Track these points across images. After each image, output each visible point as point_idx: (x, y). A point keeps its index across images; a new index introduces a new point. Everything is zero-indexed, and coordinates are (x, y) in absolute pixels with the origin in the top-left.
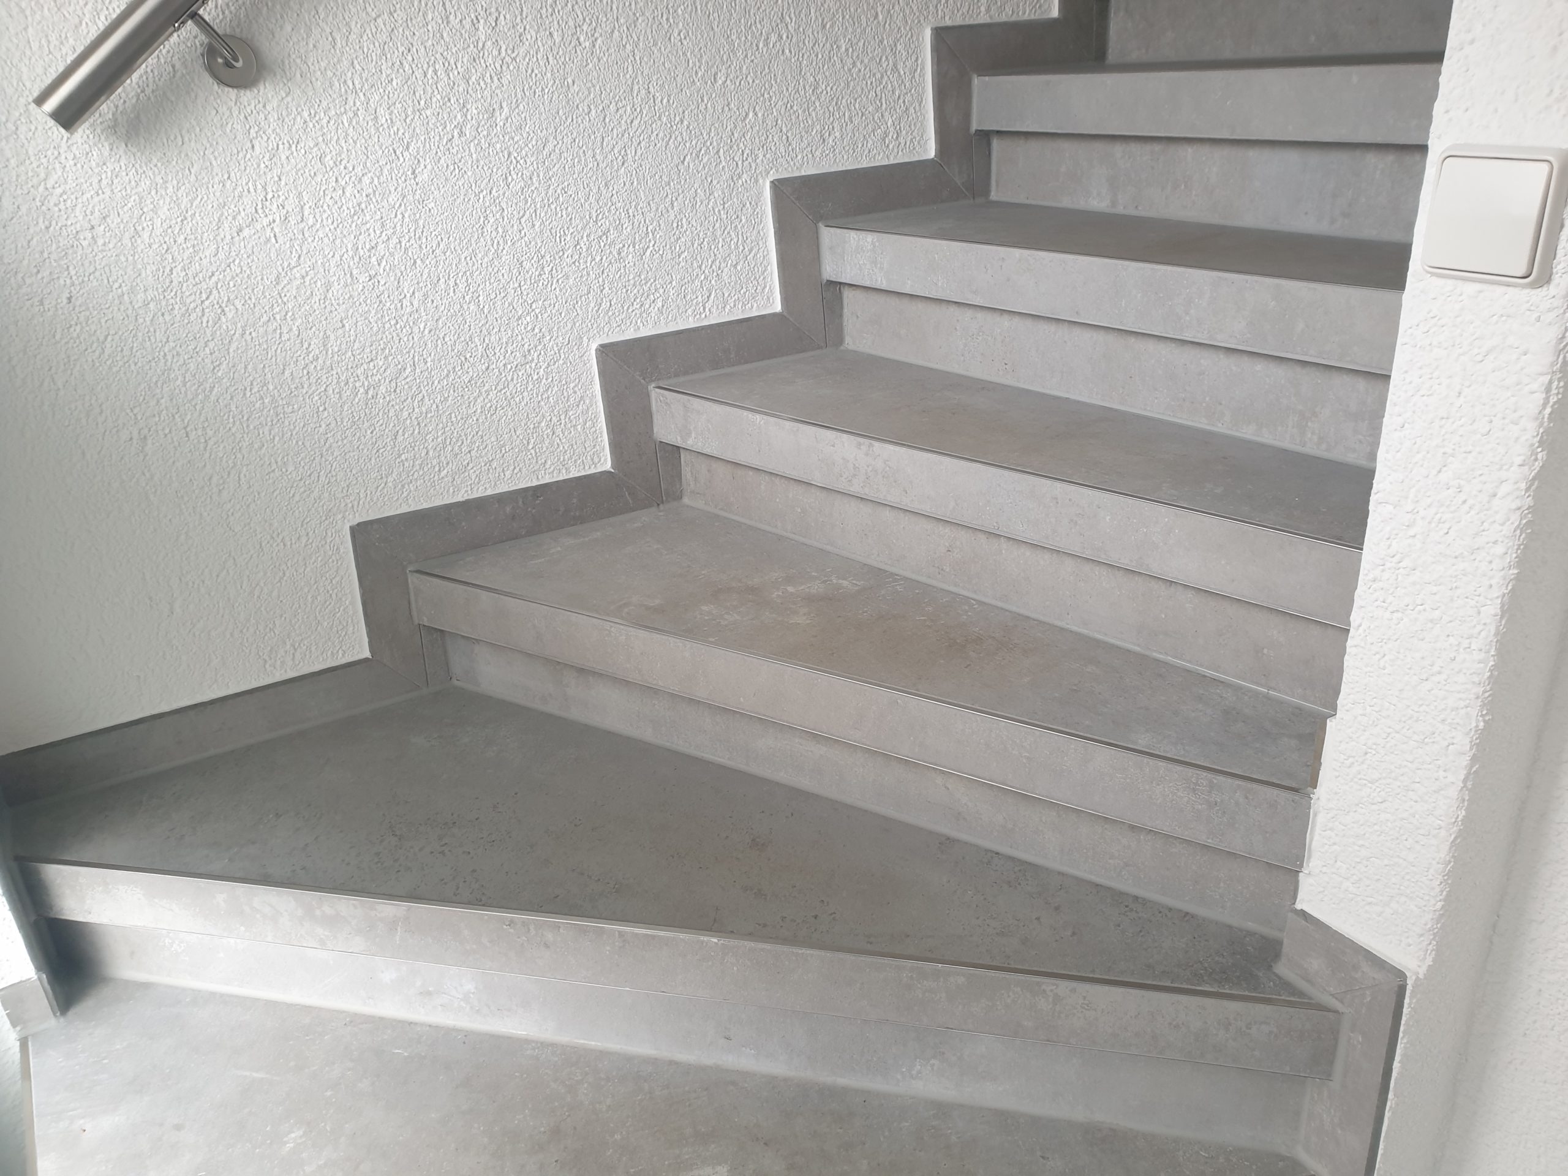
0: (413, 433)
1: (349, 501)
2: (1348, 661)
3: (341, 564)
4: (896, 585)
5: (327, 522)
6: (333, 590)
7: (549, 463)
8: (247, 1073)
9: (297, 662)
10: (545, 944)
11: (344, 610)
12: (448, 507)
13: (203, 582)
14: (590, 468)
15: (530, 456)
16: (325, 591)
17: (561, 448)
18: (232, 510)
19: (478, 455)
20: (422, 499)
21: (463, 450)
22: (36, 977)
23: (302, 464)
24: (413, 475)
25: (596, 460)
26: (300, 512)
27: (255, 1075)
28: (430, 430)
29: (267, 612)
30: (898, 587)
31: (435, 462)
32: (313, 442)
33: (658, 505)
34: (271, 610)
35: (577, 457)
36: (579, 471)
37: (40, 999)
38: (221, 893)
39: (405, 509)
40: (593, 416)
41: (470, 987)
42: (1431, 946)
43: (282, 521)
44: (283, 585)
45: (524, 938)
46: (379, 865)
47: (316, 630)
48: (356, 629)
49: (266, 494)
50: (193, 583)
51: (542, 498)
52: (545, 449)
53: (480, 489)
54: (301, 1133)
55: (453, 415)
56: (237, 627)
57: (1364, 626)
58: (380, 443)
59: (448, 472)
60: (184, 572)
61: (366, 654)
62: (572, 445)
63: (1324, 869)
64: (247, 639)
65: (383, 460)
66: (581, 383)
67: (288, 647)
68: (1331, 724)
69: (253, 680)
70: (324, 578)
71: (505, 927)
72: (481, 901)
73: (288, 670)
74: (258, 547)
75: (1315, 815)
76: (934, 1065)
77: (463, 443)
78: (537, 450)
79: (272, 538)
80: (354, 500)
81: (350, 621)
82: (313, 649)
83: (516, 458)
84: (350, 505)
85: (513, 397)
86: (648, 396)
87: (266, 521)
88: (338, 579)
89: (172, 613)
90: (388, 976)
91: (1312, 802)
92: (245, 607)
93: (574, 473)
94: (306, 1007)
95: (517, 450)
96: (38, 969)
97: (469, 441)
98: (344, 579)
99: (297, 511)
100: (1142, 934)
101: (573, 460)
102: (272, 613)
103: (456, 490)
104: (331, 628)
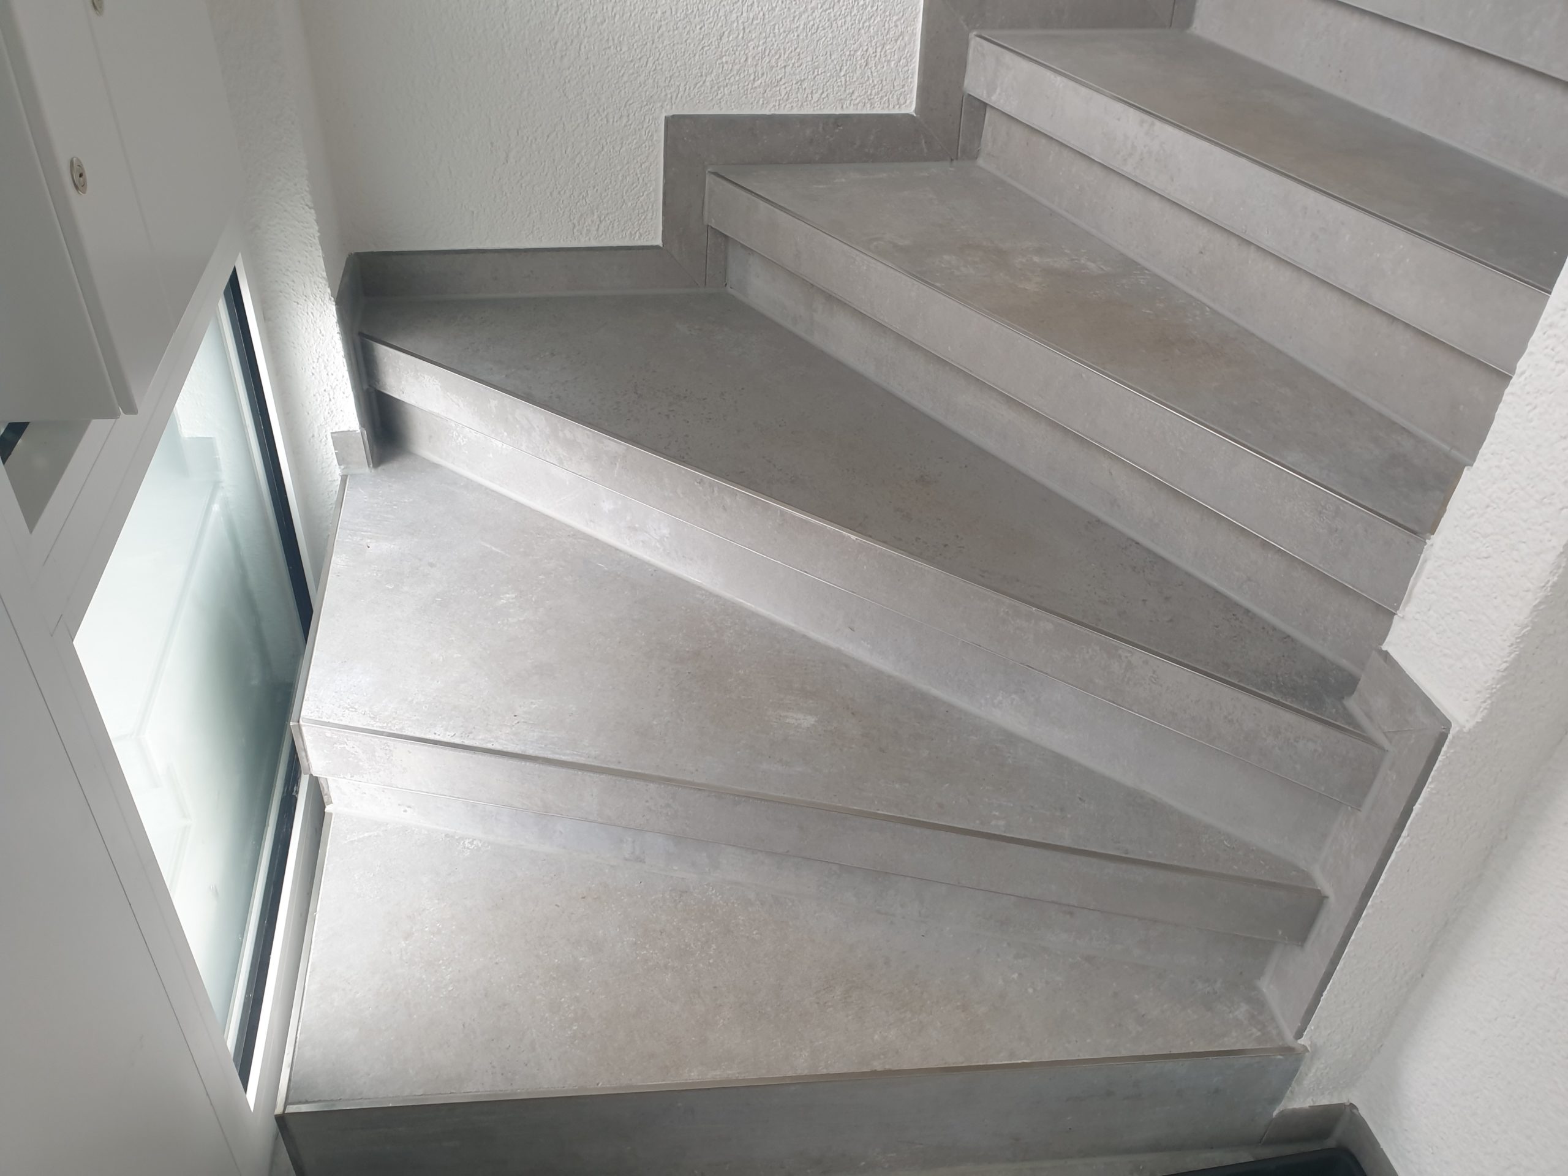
0: (738, 36)
1: (669, 92)
2: (1502, 410)
3: (652, 151)
4: (1141, 278)
5: (647, 108)
6: (641, 174)
7: (856, 94)
8: (488, 546)
9: (600, 234)
10: (723, 506)
11: (647, 195)
12: (754, 118)
13: (536, 140)
14: (894, 107)
15: (839, 84)
16: (634, 174)
17: (871, 81)
18: (569, 77)
19: (792, 72)
20: (733, 104)
21: (779, 64)
22: (359, 431)
23: (635, 46)
24: (729, 79)
25: (902, 101)
26: (625, 92)
27: (493, 548)
28: (753, 37)
29: (583, 181)
30: (1142, 280)
31: (751, 70)
32: (648, 27)
33: (952, 160)
34: (586, 180)
35: (884, 94)
36: (883, 108)
37: (360, 450)
38: (496, 399)
39: (716, 111)
40: (909, 55)
41: (665, 531)
42: (1485, 704)
43: (609, 98)
44: (601, 158)
45: (709, 497)
46: (616, 411)
47: (621, 208)
48: (654, 216)
49: (600, 68)
50: (528, 138)
51: (841, 128)
52: (855, 79)
53: (787, 106)
54: (514, 596)
55: (777, 27)
56: (557, 188)
57: (1527, 374)
58: (705, 40)
59: (761, 83)
60: (522, 126)
61: (659, 242)
62: (882, 81)
63: (1417, 616)
64: (563, 201)
65: (706, 58)
66: (904, 17)
67: (595, 217)
68: (1467, 473)
69: (562, 240)
70: (635, 161)
71: (696, 483)
72: (683, 458)
73: (592, 239)
74: (585, 117)
75: (1425, 561)
76: (1014, 699)
77: (780, 56)
78: (848, 79)
79: (598, 111)
80: (675, 91)
81: (650, 207)
82: (616, 225)
83: (827, 82)
84: (669, 96)
85: (836, 20)
86: (967, 44)
87: (596, 95)
88: (647, 164)
89: (507, 162)
90: (607, 506)
91: (1425, 547)
92: (566, 171)
93: (878, 110)
94: (544, 515)
95: (828, 75)
96: (362, 425)
97: (786, 56)
98: (652, 166)
99: (623, 92)
100: (1235, 639)
101: (880, 95)
102: (587, 182)
103: (765, 102)
104: (634, 210)
